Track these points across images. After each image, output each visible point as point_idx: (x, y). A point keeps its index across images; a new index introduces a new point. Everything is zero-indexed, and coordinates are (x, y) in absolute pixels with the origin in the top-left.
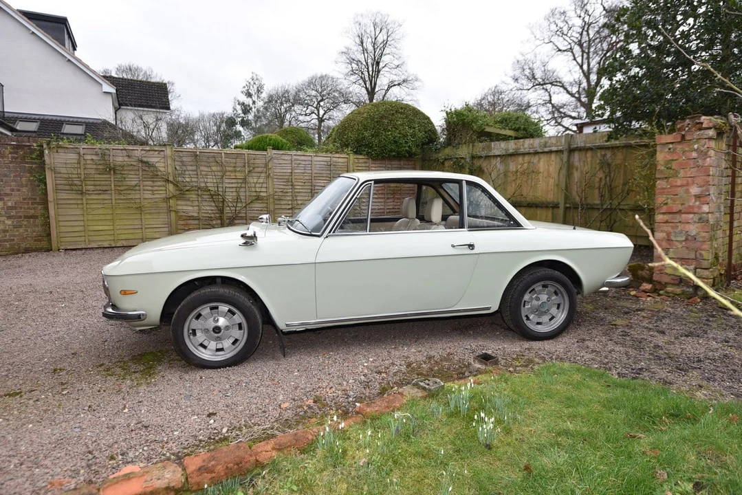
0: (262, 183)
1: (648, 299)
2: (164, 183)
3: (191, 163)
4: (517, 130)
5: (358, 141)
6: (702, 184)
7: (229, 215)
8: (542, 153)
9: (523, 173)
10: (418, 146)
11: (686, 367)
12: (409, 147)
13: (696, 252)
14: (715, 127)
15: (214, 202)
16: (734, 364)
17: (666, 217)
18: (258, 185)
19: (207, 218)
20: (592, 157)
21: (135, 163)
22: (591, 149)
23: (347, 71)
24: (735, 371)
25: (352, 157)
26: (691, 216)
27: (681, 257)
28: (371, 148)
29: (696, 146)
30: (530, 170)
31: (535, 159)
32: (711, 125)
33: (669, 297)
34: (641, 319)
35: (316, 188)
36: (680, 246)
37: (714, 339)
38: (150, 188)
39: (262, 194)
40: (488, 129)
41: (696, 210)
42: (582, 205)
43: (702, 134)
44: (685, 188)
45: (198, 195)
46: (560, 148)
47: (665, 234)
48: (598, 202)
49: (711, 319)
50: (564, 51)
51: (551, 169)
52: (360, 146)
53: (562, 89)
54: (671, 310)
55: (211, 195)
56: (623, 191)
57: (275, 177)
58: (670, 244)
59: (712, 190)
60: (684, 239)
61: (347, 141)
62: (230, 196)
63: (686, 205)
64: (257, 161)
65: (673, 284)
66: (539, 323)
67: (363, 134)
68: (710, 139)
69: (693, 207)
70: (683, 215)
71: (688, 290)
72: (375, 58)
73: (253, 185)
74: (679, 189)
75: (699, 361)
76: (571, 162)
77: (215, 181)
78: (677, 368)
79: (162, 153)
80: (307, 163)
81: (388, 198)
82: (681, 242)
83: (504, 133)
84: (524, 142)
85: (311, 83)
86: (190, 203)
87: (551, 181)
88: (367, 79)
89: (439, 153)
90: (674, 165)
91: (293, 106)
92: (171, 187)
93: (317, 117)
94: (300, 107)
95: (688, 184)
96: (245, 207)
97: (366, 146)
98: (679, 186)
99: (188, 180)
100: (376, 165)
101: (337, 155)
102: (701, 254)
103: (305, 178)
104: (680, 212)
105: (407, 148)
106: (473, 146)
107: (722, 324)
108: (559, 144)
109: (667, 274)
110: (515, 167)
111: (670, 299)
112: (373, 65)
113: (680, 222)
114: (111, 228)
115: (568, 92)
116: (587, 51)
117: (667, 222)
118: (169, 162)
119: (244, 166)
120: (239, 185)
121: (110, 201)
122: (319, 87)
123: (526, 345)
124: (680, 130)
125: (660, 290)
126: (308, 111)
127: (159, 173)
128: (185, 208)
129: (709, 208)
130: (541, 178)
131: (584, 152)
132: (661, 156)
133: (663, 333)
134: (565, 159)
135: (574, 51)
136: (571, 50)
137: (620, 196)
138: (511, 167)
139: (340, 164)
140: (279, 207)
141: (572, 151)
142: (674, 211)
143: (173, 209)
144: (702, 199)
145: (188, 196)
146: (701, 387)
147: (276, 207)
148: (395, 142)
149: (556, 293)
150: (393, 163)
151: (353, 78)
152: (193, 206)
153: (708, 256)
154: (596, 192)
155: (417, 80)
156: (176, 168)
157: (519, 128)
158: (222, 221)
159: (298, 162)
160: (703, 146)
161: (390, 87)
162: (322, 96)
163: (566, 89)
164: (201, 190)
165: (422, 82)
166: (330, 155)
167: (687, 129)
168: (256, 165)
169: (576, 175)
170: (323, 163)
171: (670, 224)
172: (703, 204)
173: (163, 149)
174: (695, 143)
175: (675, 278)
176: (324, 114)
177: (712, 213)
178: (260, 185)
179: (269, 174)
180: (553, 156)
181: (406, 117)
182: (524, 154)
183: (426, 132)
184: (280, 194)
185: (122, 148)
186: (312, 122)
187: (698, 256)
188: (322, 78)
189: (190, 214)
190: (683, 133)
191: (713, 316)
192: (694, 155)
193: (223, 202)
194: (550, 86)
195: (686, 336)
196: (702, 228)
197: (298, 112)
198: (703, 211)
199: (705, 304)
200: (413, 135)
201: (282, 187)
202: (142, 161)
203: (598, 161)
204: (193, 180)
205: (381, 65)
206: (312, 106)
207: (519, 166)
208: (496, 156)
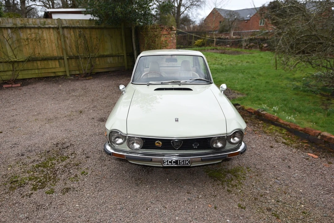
8: (44, 28)
30: (38, 38)
43: (174, 32)
46: (56, 26)
51: (52, 38)
84: (28, 19)
90: (167, 42)
108: (53, 23)
110: (25, 36)
130: (46, 43)
131: (69, 29)
132: (163, 39)
134: (62, 33)
138: (22, 36)
141: (63, 28)
160: (174, 36)
169: (68, 41)
180: (52, 30)
182: (30, 28)
192: (172, 39)
203: (78, 35)
207: (29, 36)
208: (7, 28)
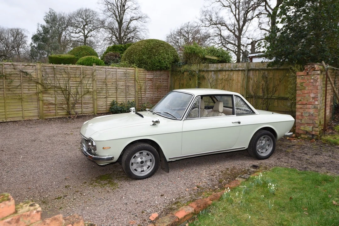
0: (90, 84)
1: (295, 140)
2: (35, 84)
3: (51, 73)
4: (218, 57)
5: (139, 60)
6: (315, 93)
7: (72, 102)
8: (235, 70)
9: (226, 80)
10: (170, 64)
11: (320, 166)
12: (166, 64)
13: (313, 120)
14: (320, 70)
15: (64, 95)
16: (335, 164)
17: (301, 106)
18: (88, 85)
19: (60, 104)
20: (259, 74)
21: (18, 73)
22: (258, 70)
23: (105, 9)
24: (336, 166)
25: (137, 69)
26: (311, 106)
27: (306, 122)
28: (146, 64)
29: (313, 77)
30: (229, 79)
31: (231, 73)
32: (319, 69)
33: (303, 139)
34: (296, 149)
35: (119, 86)
36: (306, 118)
37: (326, 156)
38: (27, 87)
39: (90, 90)
40: (206, 57)
41: (313, 103)
42: (255, 96)
43: (315, 73)
44: (308, 94)
45: (55, 91)
46: (244, 69)
47: (300, 113)
48: (261, 95)
49: (321, 148)
50: (226, 6)
51: (239, 79)
52: (141, 63)
53: (226, 27)
54: (306, 145)
55: (62, 90)
56: (273, 90)
57: (97, 80)
58: (302, 117)
59: (319, 95)
60: (308, 115)
61: (133, 60)
62: (73, 91)
63: (309, 101)
64: (87, 72)
65: (304, 134)
66: (262, 153)
67: (142, 57)
68: (318, 74)
69: (311, 102)
70: (308, 106)
71: (310, 136)
72: (122, 2)
73: (85, 85)
74: (306, 94)
75: (324, 164)
76: (249, 76)
77: (65, 83)
78: (317, 167)
79: (35, 67)
80: (114, 72)
81: (155, 91)
82: (307, 116)
83: (213, 58)
84: (226, 64)
85: (79, 13)
86: (50, 96)
87: (239, 84)
88: (117, 15)
89: (181, 67)
90: (304, 85)
91: (67, 27)
92: (40, 86)
93: (83, 35)
94: (72, 28)
95: (309, 93)
96: (81, 97)
97: (144, 63)
98: (306, 93)
99: (49, 82)
100: (149, 74)
101: (130, 68)
102: (315, 122)
103: (113, 81)
104: (306, 104)
105: (165, 65)
106: (200, 65)
107: (326, 150)
108: (243, 67)
109: (301, 130)
110: (221, 77)
111: (303, 140)
112: (121, 7)
113: (306, 108)
114: (4, 111)
115: (229, 29)
116: (238, 7)
117: (301, 108)
118: (39, 72)
119: (81, 75)
120: (78, 85)
121: (3, 95)
122: (84, 16)
123: (259, 161)
124: (306, 70)
125: (298, 136)
126: (77, 31)
127: (33, 79)
128: (48, 98)
129: (318, 102)
130: (234, 83)
131: (255, 71)
132: (299, 81)
133: (306, 154)
134: (246, 74)
135: (231, 7)
136: (230, 7)
137: (272, 93)
138: (219, 77)
139: (131, 73)
140: (99, 97)
141: (249, 70)
142: (304, 104)
143: (41, 99)
144: (315, 99)
145: (49, 92)
146: (328, 172)
147: (98, 97)
148: (160, 62)
149: (268, 140)
150: (157, 72)
151: (109, 13)
152: (52, 97)
153: (317, 122)
154: (261, 90)
155: (147, 17)
156: (43, 76)
157: (219, 56)
158: (68, 105)
159: (109, 72)
160: (316, 78)
161: (131, 20)
162: (86, 22)
163: (227, 28)
164: (57, 88)
165: (150, 19)
166: (126, 68)
167: (309, 70)
168: (87, 74)
169: (251, 82)
170: (122, 73)
171: (303, 109)
172: (316, 101)
173: (35, 65)
174: (312, 76)
175: (305, 131)
176: (88, 33)
177: (319, 105)
178: (89, 85)
179: (94, 79)
180: (240, 72)
181: (165, 48)
182: (226, 71)
183: (174, 56)
184: (100, 90)
185: (11, 64)
186: (80, 37)
187: (314, 122)
188: (86, 10)
189: (51, 102)
190: (308, 71)
191: (322, 147)
192: (312, 81)
193: (69, 95)
194: (220, 25)
195: (315, 155)
196: (315, 111)
197: (71, 31)
198: (315, 104)
199: (317, 142)
200: (168, 58)
201: (101, 86)
202: (22, 72)
203: (261, 76)
204: (52, 82)
205: (126, 7)
206: (80, 28)
207: (224, 77)
208: (212, 71)
